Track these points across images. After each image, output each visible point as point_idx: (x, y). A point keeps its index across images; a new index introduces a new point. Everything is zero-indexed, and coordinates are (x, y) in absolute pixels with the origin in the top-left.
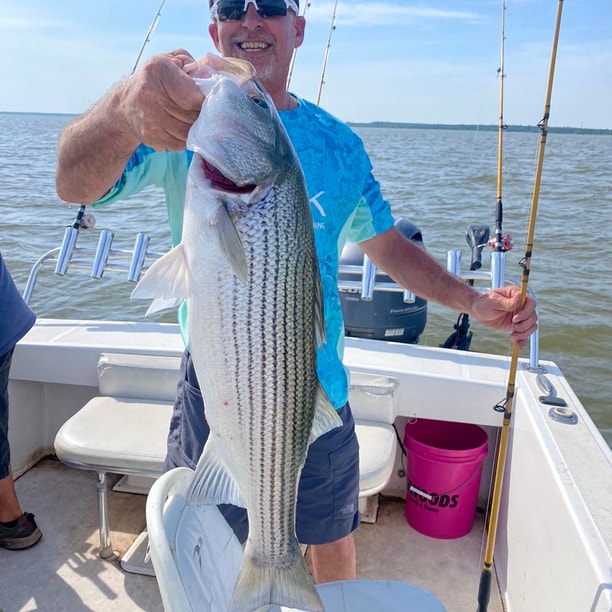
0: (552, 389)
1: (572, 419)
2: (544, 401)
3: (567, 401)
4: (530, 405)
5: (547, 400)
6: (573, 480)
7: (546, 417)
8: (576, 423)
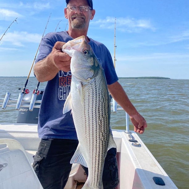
0: (133, 137)
1: (139, 146)
2: (130, 141)
3: (138, 141)
4: (125, 142)
5: (132, 141)
6: (139, 163)
7: (130, 145)
8: (140, 147)
